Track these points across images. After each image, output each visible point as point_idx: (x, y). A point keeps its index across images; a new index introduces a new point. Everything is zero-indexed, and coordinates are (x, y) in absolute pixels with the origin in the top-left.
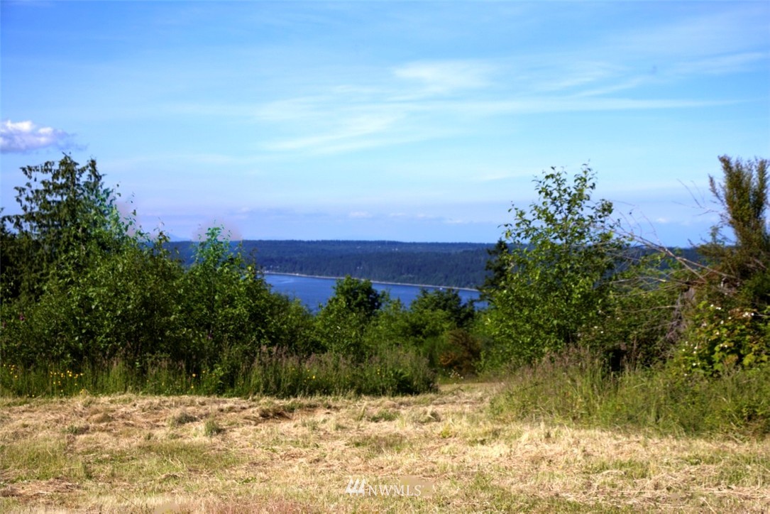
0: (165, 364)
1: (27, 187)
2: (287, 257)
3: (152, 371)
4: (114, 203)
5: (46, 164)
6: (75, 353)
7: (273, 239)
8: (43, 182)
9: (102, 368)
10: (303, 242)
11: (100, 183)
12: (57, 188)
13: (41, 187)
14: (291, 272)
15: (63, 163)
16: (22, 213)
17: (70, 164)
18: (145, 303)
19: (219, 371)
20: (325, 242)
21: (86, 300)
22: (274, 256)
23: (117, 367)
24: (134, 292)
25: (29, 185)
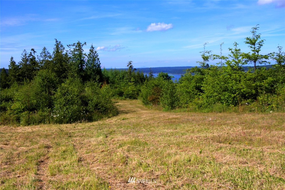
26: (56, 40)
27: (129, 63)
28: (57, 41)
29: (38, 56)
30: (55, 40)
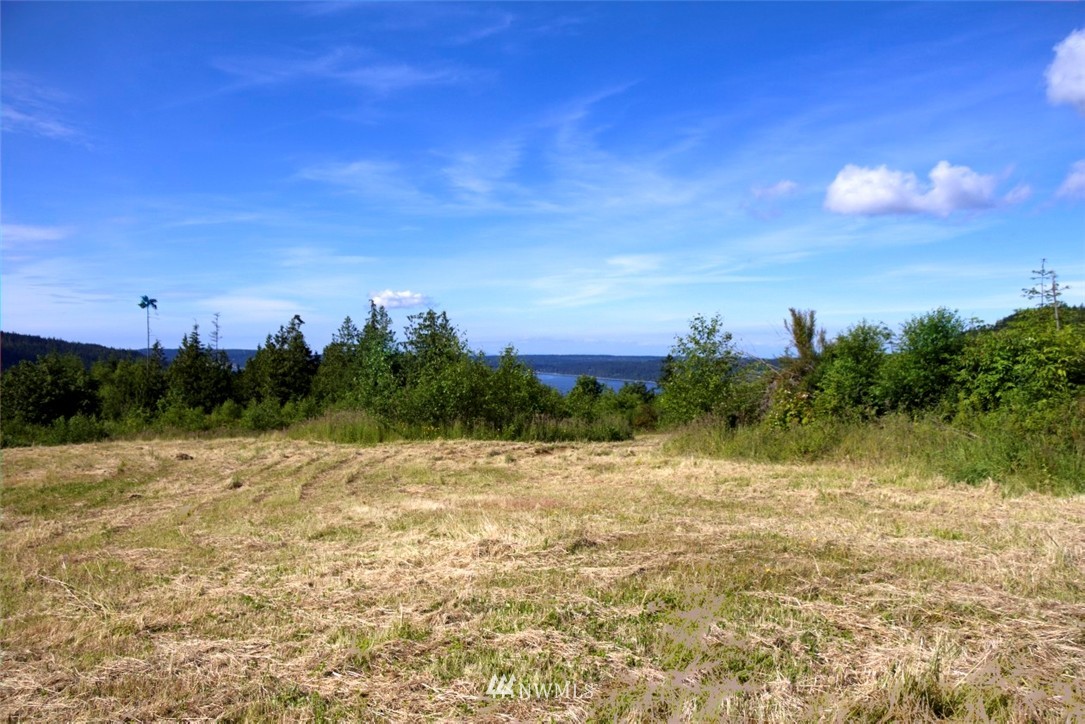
0: (483, 423)
1: (410, 327)
3: (476, 427)
4: (455, 334)
5: (420, 314)
6: (436, 417)
8: (419, 324)
9: (449, 425)
11: (448, 324)
12: (426, 327)
13: (418, 327)
15: (429, 313)
16: (407, 341)
17: (433, 314)
18: (472, 390)
19: (512, 427)
21: (440, 388)
23: (457, 424)
24: (466, 383)
25: (411, 325)
26: (372, 301)
28: (373, 305)
30: (370, 301)
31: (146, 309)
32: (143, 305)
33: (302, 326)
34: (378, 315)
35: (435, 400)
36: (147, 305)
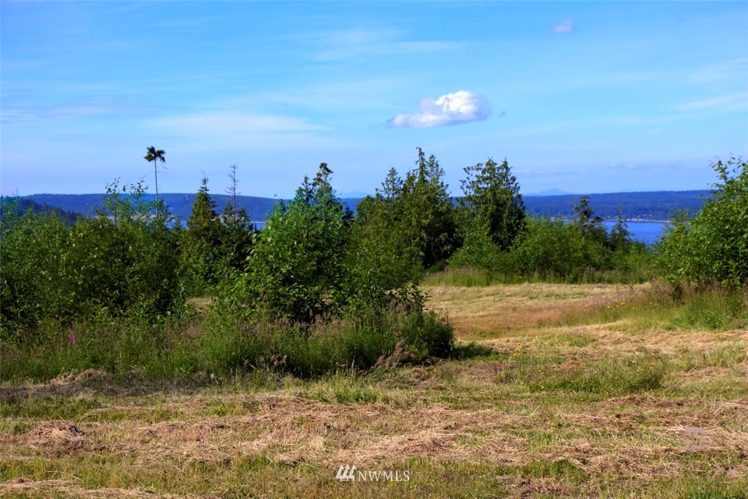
1: (467, 180)
2: (659, 206)
4: (518, 185)
5: (478, 165)
6: (523, 271)
7: (646, 191)
8: (477, 176)
9: (531, 275)
10: (674, 192)
11: (509, 173)
12: (485, 179)
13: (476, 179)
14: (663, 220)
15: (487, 164)
16: (464, 196)
17: (492, 164)
19: (571, 276)
20: (694, 192)
21: (525, 252)
22: (647, 205)
23: (536, 275)
25: (468, 178)
26: (420, 149)
27: (582, 202)
28: (421, 154)
29: (377, 189)
30: (418, 150)
31: (153, 162)
32: (149, 158)
33: (330, 175)
34: (427, 166)
35: (521, 260)
36: (154, 158)
